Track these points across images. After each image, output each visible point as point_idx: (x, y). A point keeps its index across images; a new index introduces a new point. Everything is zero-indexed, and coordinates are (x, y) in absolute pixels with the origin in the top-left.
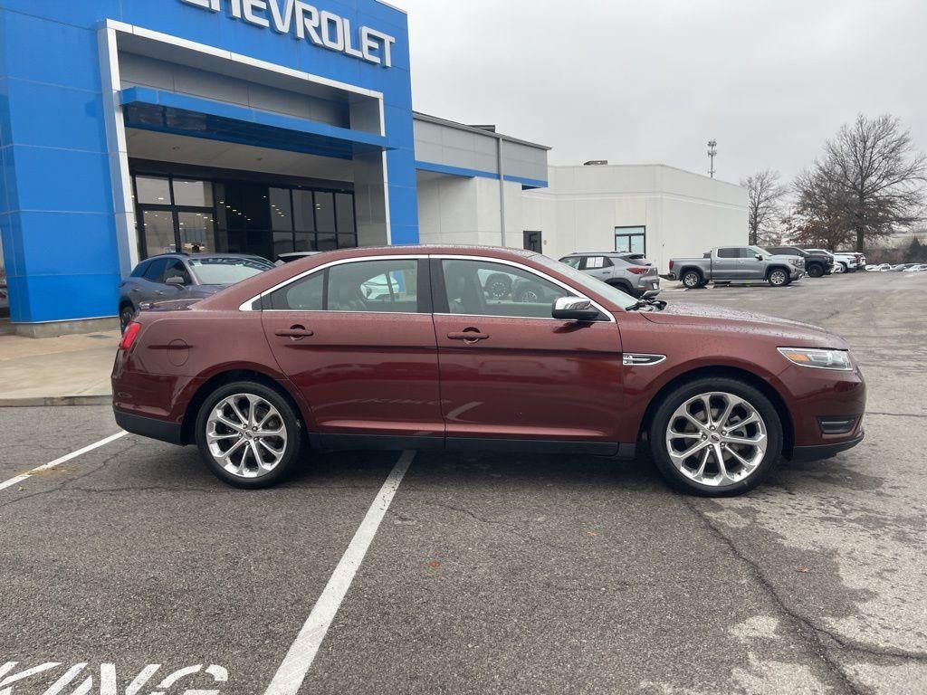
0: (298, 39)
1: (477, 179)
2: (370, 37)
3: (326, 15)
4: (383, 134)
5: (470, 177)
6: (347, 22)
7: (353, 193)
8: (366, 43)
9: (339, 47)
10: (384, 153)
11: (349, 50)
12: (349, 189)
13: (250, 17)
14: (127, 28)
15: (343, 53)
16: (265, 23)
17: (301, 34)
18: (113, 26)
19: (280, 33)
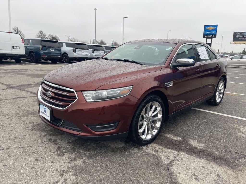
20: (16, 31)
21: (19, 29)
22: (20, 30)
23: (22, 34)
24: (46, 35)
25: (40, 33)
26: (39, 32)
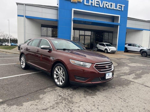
0: (104, 8)
1: (144, 31)
2: (119, 6)
3: (110, 3)
4: (119, 23)
5: (142, 30)
6: (114, 4)
7: (113, 33)
8: (118, 7)
9: (112, 8)
10: (119, 26)
11: (114, 8)
12: (112, 32)
13: (96, 5)
14: (75, 9)
15: (113, 9)
16: (98, 6)
17: (105, 7)
18: (73, 9)
19: (101, 7)
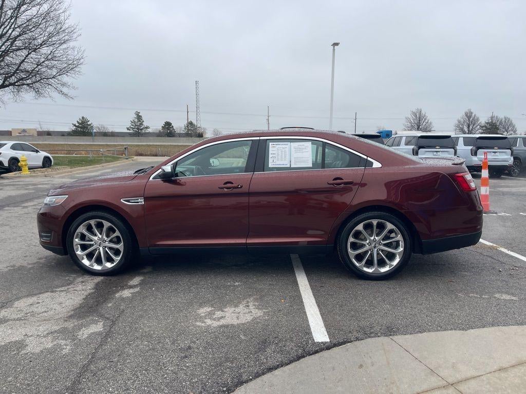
20: (418, 116)
21: (423, 112)
22: (425, 113)
23: (428, 121)
24: (478, 118)
25: (467, 115)
26: (464, 114)
